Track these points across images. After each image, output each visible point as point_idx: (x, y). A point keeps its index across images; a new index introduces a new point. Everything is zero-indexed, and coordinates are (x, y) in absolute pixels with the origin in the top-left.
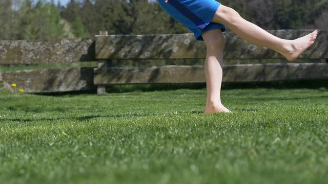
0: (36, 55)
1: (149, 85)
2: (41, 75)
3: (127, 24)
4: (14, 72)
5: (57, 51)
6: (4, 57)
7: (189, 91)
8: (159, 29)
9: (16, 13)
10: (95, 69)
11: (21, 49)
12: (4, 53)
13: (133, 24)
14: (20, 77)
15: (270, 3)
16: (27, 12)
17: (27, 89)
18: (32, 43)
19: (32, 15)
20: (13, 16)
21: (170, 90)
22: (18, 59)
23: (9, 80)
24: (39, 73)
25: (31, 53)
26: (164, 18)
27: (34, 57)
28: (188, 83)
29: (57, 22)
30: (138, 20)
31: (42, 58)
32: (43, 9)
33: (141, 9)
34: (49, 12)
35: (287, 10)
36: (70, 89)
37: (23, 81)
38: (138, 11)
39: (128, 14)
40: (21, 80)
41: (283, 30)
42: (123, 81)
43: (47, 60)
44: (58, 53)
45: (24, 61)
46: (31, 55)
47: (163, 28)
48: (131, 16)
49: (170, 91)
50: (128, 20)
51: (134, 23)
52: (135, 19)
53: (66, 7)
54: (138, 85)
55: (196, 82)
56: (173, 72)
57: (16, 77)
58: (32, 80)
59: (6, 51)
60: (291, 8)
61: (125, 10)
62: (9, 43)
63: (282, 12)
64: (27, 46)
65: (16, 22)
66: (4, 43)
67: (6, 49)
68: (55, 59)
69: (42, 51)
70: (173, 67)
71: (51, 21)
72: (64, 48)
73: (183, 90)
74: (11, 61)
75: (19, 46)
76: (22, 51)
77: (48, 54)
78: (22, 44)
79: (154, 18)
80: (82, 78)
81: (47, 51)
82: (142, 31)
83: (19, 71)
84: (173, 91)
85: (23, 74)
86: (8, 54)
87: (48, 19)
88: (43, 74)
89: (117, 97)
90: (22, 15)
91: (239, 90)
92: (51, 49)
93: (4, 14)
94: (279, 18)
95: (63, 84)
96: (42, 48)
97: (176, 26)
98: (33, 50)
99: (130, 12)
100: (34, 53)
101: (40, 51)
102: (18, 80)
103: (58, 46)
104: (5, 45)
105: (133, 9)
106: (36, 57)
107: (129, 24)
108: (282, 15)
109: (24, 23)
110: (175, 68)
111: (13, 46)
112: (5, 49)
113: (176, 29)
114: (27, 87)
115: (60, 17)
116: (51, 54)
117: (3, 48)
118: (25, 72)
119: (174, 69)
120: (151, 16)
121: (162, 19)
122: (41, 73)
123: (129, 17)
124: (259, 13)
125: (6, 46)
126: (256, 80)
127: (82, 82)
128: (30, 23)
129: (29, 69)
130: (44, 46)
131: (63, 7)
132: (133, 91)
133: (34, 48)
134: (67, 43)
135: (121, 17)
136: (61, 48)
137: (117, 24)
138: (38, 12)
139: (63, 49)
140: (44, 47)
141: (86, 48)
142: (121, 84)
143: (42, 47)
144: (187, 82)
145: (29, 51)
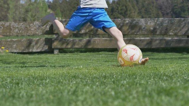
1: (84, 49)
4: (7, 40)
5: (32, 28)
6: (1, 31)
7: (107, 53)
9: (22, 5)
10: (53, 39)
11: (11, 27)
14: (10, 43)
15: (170, 2)
16: (29, 5)
17: (14, 50)
18: (17, 24)
19: (31, 7)
20: (21, 7)
22: (9, 33)
23: (4, 44)
27: (18, 32)
29: (46, 11)
31: (23, 32)
32: (38, 3)
34: (42, 4)
35: (179, 6)
36: (39, 50)
37: (12, 45)
40: (10, 45)
41: (162, 18)
42: (69, 46)
43: (26, 33)
45: (13, 34)
46: (16, 30)
49: (95, 53)
53: (52, 2)
54: (78, 49)
56: (98, 41)
57: (8, 43)
58: (17, 45)
59: (2, 28)
60: (182, 5)
63: (177, 7)
64: (14, 25)
65: (23, 10)
66: (1, 23)
68: (30, 33)
69: (23, 28)
70: (98, 39)
71: (42, 10)
72: (36, 26)
73: (103, 52)
74: (5, 34)
75: (10, 25)
76: (11, 28)
77: (26, 30)
78: (11, 24)
80: (46, 44)
81: (26, 29)
83: (9, 40)
84: (97, 53)
85: (11, 41)
87: (41, 9)
88: (23, 41)
89: (64, 55)
90: (26, 7)
92: (28, 27)
93: (16, 6)
94: (175, 10)
95: (35, 47)
96: (23, 27)
97: (114, 14)
100: (18, 29)
101: (22, 28)
103: (32, 25)
106: (19, 31)
108: (176, 8)
109: (27, 11)
110: (99, 39)
111: (6, 25)
113: (114, 15)
114: (14, 49)
115: (48, 8)
116: (28, 30)
117: (1, 26)
118: (13, 40)
119: (98, 40)
122: (22, 41)
124: (164, 7)
125: (3, 25)
126: (146, 47)
127: (46, 46)
128: (30, 11)
129: (15, 39)
131: (50, 2)
132: (74, 52)
133: (18, 26)
134: (38, 24)
136: (34, 27)
138: (35, 5)
140: (24, 26)
141: (48, 27)
142: (68, 48)
144: (106, 47)
145: (16, 28)
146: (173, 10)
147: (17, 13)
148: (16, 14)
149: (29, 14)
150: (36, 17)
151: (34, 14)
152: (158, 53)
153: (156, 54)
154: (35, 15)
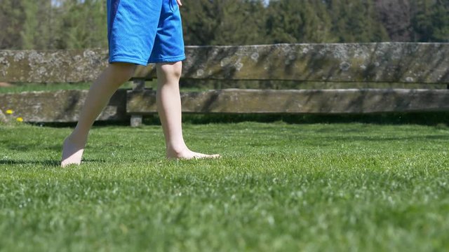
0: (49, 71)
1: (203, 115)
2: (55, 98)
3: (208, 28)
4: (19, 94)
5: (78, 65)
6: (5, 73)
7: (256, 124)
8: (250, 36)
9: (56, 11)
10: (128, 91)
11: (29, 62)
12: (5, 67)
13: (215, 28)
14: (26, 101)
15: (406, 3)
16: (72, 10)
17: (36, 117)
18: (43, 54)
19: (77, 14)
20: (52, 14)
21: (231, 122)
22: (24, 76)
23: (12, 104)
24: (53, 95)
25: (43, 68)
26: (259, 21)
27: (46, 74)
28: (256, 114)
30: (222, 23)
31: (58, 74)
32: (94, 6)
33: (227, 9)
35: (428, 13)
37: (31, 106)
38: (222, 11)
39: (209, 15)
40: (28, 105)
41: (388, 43)
43: (64, 78)
44: (79, 68)
45: (32, 78)
46: (42, 71)
47: (256, 35)
48: (212, 17)
49: (230, 124)
50: (209, 23)
51: (217, 27)
52: (219, 22)
54: (188, 115)
55: (267, 112)
56: (235, 97)
57: (22, 100)
58: (42, 105)
59: (9, 64)
60: (436, 10)
61: (206, 9)
62: (13, 54)
63: (422, 16)
64: (37, 58)
65: (57, 23)
66: (6, 54)
67: (9, 62)
68: (75, 77)
69: (58, 65)
70: (235, 92)
71: (103, 23)
72: (87, 61)
73: (247, 122)
74: (15, 78)
75: (26, 58)
76: (30, 64)
77: (66, 70)
78: (30, 56)
79: (244, 21)
80: (112, 103)
81: (64, 66)
82: (227, 38)
83: (25, 93)
84: (234, 124)
85: (30, 96)
86: (11, 68)
87: (99, 20)
88: (57, 97)
90: (65, 14)
91: (326, 125)
92: (70, 63)
93: (40, 12)
94: (419, 23)
96: (58, 62)
97: (274, 31)
98: (45, 63)
99: (212, 12)
100: (46, 68)
101: (55, 65)
102: (25, 105)
103: (80, 59)
104: (8, 56)
105: (216, 8)
106: (49, 73)
107: (210, 28)
108: (422, 19)
109: (67, 25)
110: (238, 93)
111: (17, 58)
112: (7, 62)
113: (274, 36)
114: (36, 115)
116: (69, 70)
117: (4, 60)
118: (34, 94)
119: (236, 94)
120: (240, 18)
121: (256, 23)
122: (56, 95)
123: (210, 19)
124: (392, 16)
125: (9, 58)
127: (111, 108)
128: (75, 26)
129: (39, 90)
130: (60, 58)
133: (46, 61)
134: (92, 56)
135: (199, 19)
136: (83, 62)
137: (194, 28)
138: (87, 10)
139: (85, 64)
140: (60, 60)
143: (57, 60)
145: (40, 65)
146: (414, 22)
147: (44, 28)
148: (40, 32)
149: (73, 33)
150: (88, 39)
151: (83, 33)
152: (378, 126)
153: (372, 126)
154: (87, 35)
